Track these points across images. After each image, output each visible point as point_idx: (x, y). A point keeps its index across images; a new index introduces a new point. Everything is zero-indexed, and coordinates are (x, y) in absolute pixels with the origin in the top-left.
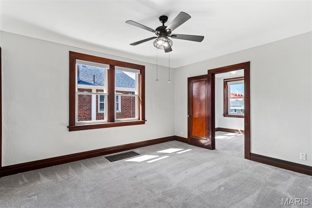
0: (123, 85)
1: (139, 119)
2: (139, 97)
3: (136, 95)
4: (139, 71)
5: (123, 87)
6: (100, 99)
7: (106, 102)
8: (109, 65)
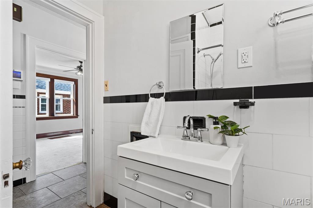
0: (65, 89)
1: (74, 115)
2: (74, 100)
3: (72, 99)
4: (74, 82)
5: (65, 90)
6: (41, 101)
7: (47, 104)
8: (50, 79)
